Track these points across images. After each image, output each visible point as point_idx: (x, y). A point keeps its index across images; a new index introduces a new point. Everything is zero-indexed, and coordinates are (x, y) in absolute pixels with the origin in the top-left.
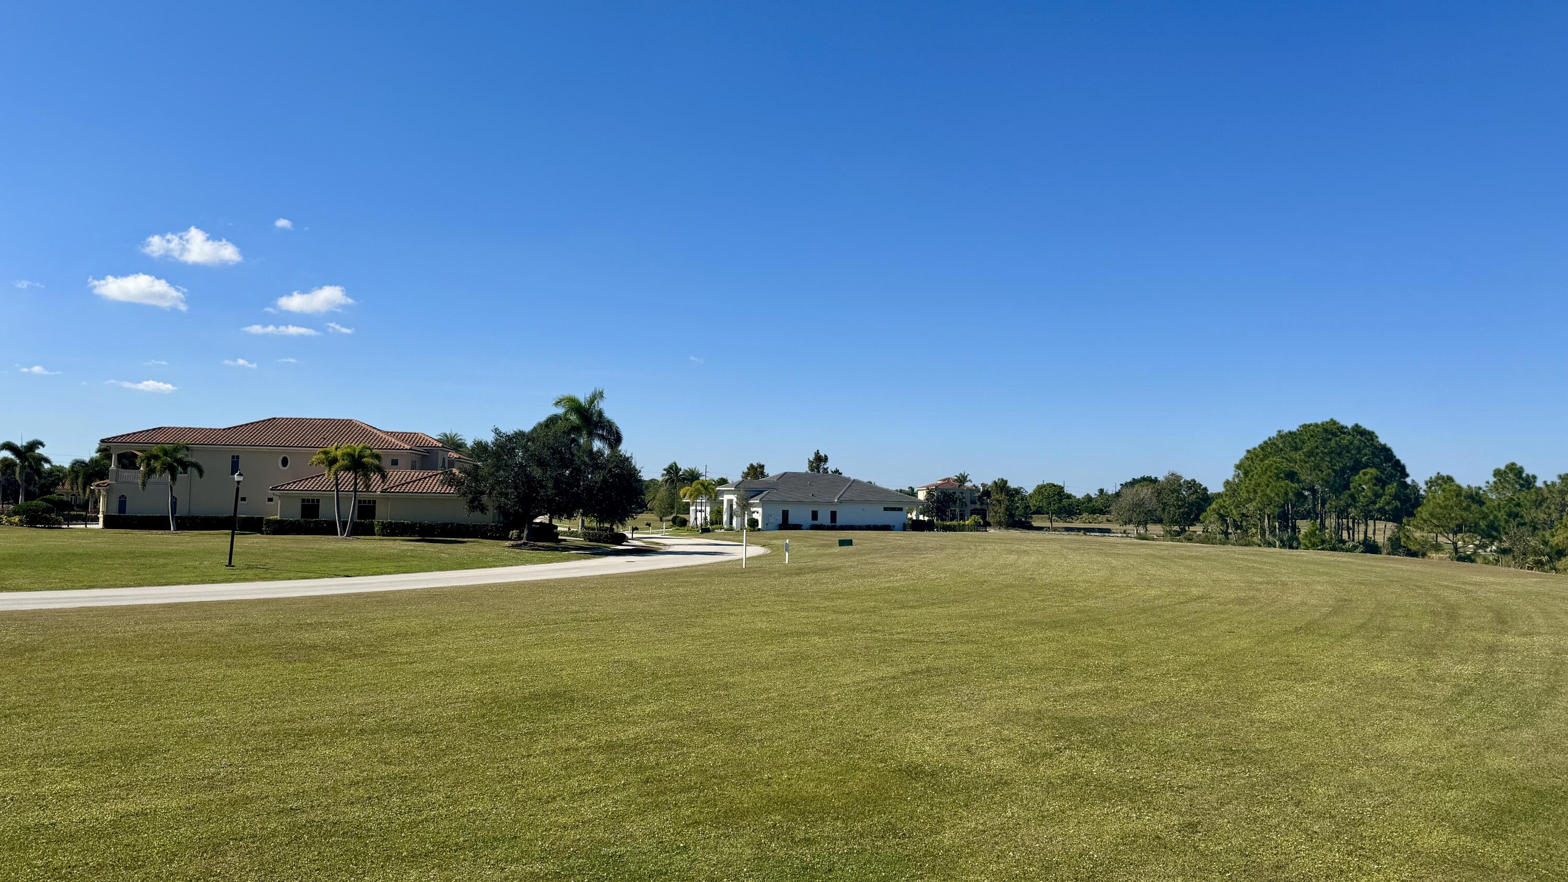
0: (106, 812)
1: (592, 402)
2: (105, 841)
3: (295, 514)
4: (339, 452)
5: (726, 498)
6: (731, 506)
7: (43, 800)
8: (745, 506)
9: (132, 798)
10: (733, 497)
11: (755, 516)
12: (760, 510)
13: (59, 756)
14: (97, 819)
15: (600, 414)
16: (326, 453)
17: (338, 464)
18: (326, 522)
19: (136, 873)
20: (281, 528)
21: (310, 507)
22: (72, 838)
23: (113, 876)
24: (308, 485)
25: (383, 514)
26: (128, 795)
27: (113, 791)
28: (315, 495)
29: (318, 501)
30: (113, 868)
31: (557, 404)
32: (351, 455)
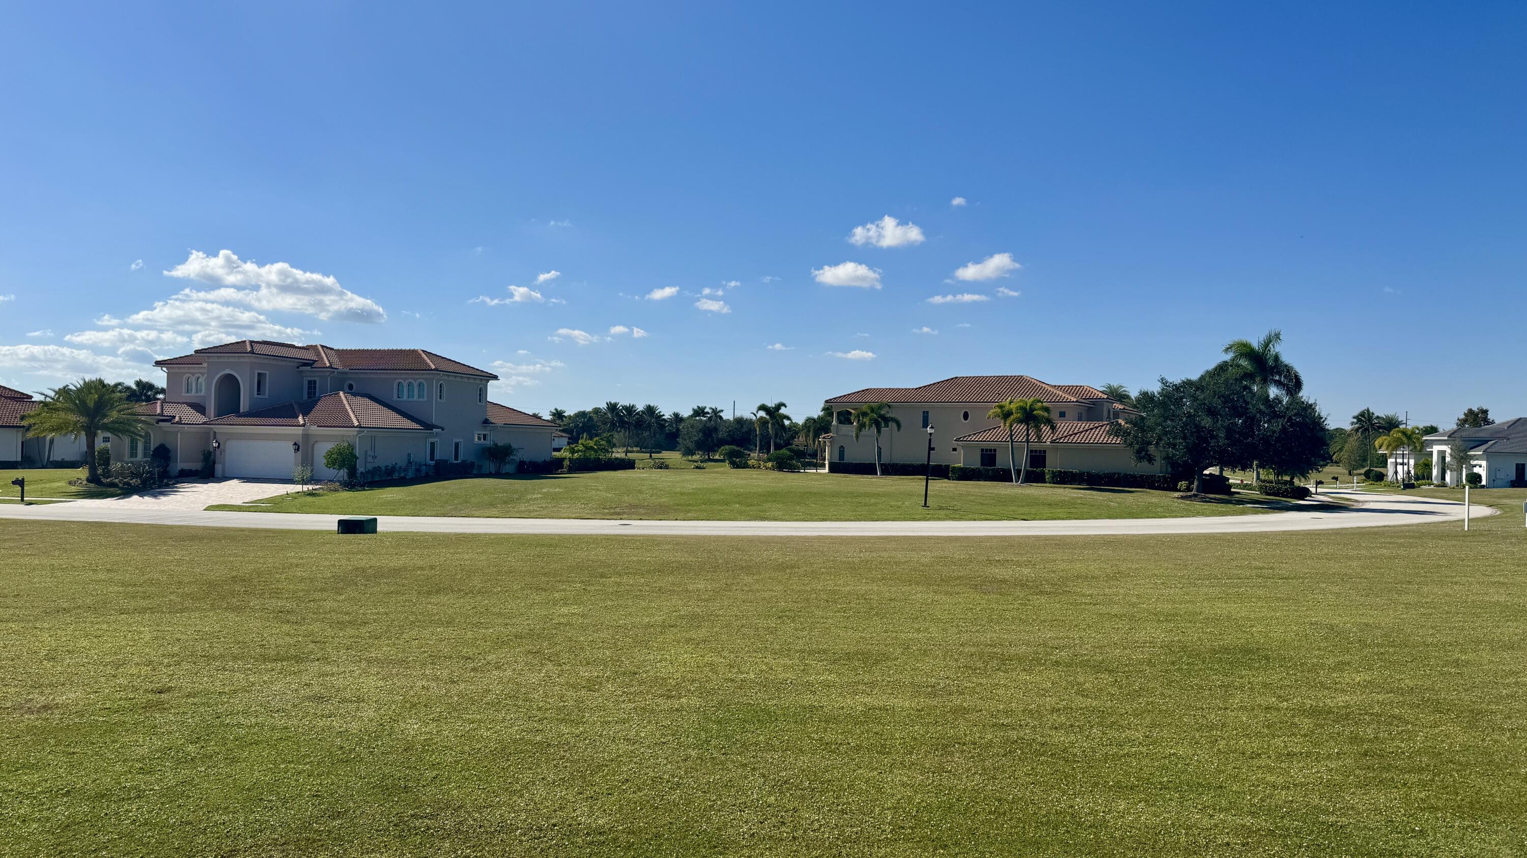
0: (859, 702)
1: (1267, 345)
2: (860, 727)
3: (975, 462)
4: (1013, 406)
5: (1436, 449)
6: (1444, 458)
7: (813, 686)
8: (1462, 458)
9: (875, 694)
10: (1447, 449)
11: (1476, 470)
12: (1484, 463)
13: (819, 653)
14: (852, 708)
15: (1276, 358)
16: (1001, 407)
17: (1012, 417)
18: (1002, 470)
19: (885, 758)
20: (965, 475)
21: (989, 456)
22: (835, 719)
23: (869, 757)
24: (987, 436)
25: (1053, 464)
26: (871, 691)
27: (860, 687)
28: (991, 446)
29: (995, 450)
30: (868, 751)
31: (1227, 350)
32: (1023, 409)
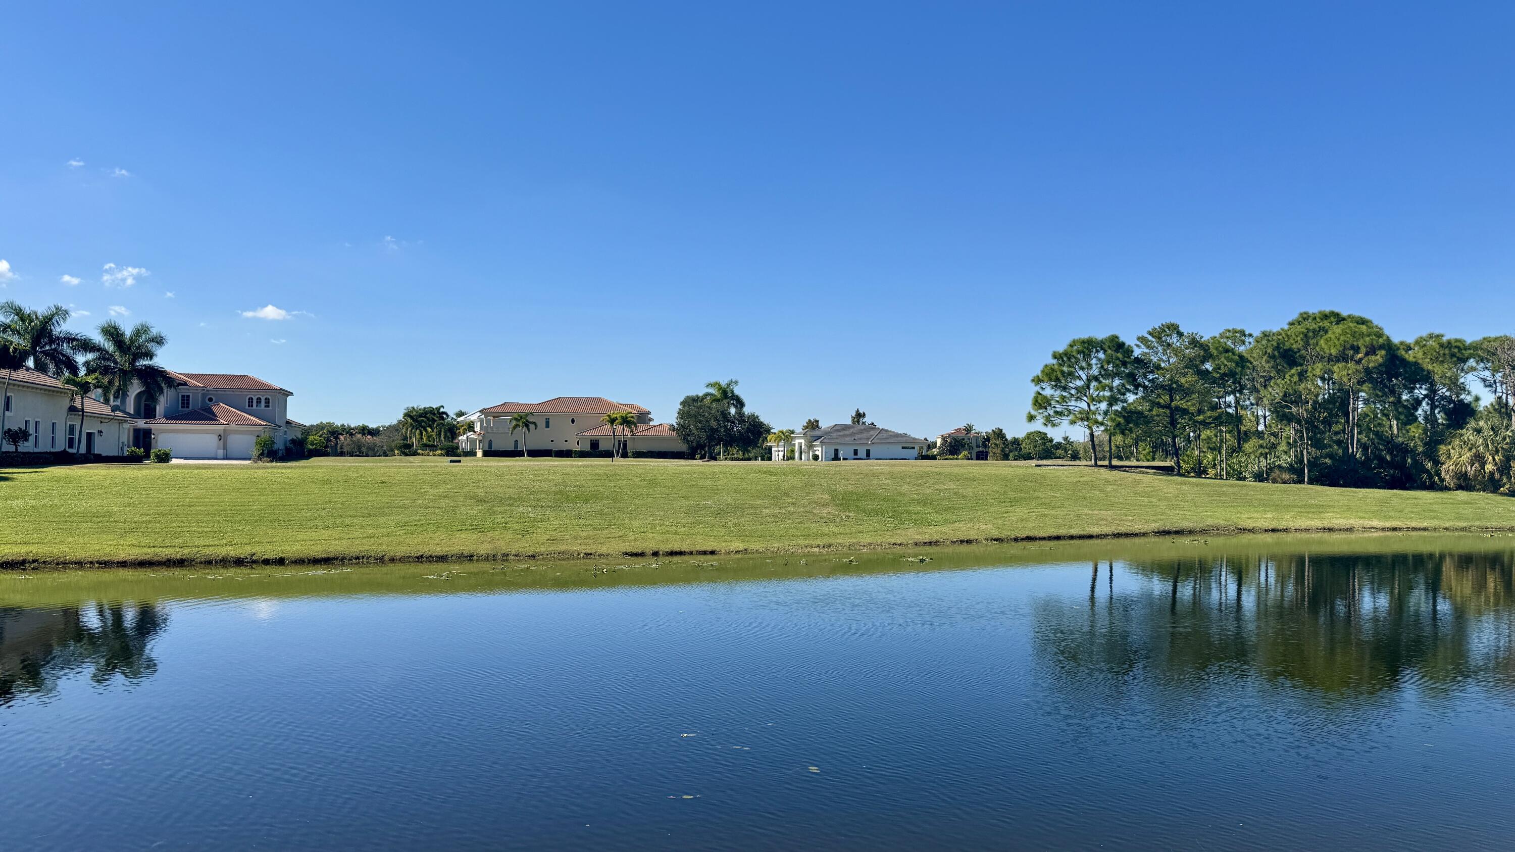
1: (728, 385)
3: (587, 447)
4: (618, 416)
5: (797, 442)
6: (801, 447)
8: (810, 446)
10: (803, 441)
11: (817, 453)
12: (820, 449)
15: (732, 392)
16: (609, 416)
17: (617, 422)
18: (604, 451)
20: (582, 455)
21: (595, 444)
24: (593, 432)
25: (629, 450)
28: (597, 438)
29: (598, 440)
31: (707, 386)
32: (622, 417)
